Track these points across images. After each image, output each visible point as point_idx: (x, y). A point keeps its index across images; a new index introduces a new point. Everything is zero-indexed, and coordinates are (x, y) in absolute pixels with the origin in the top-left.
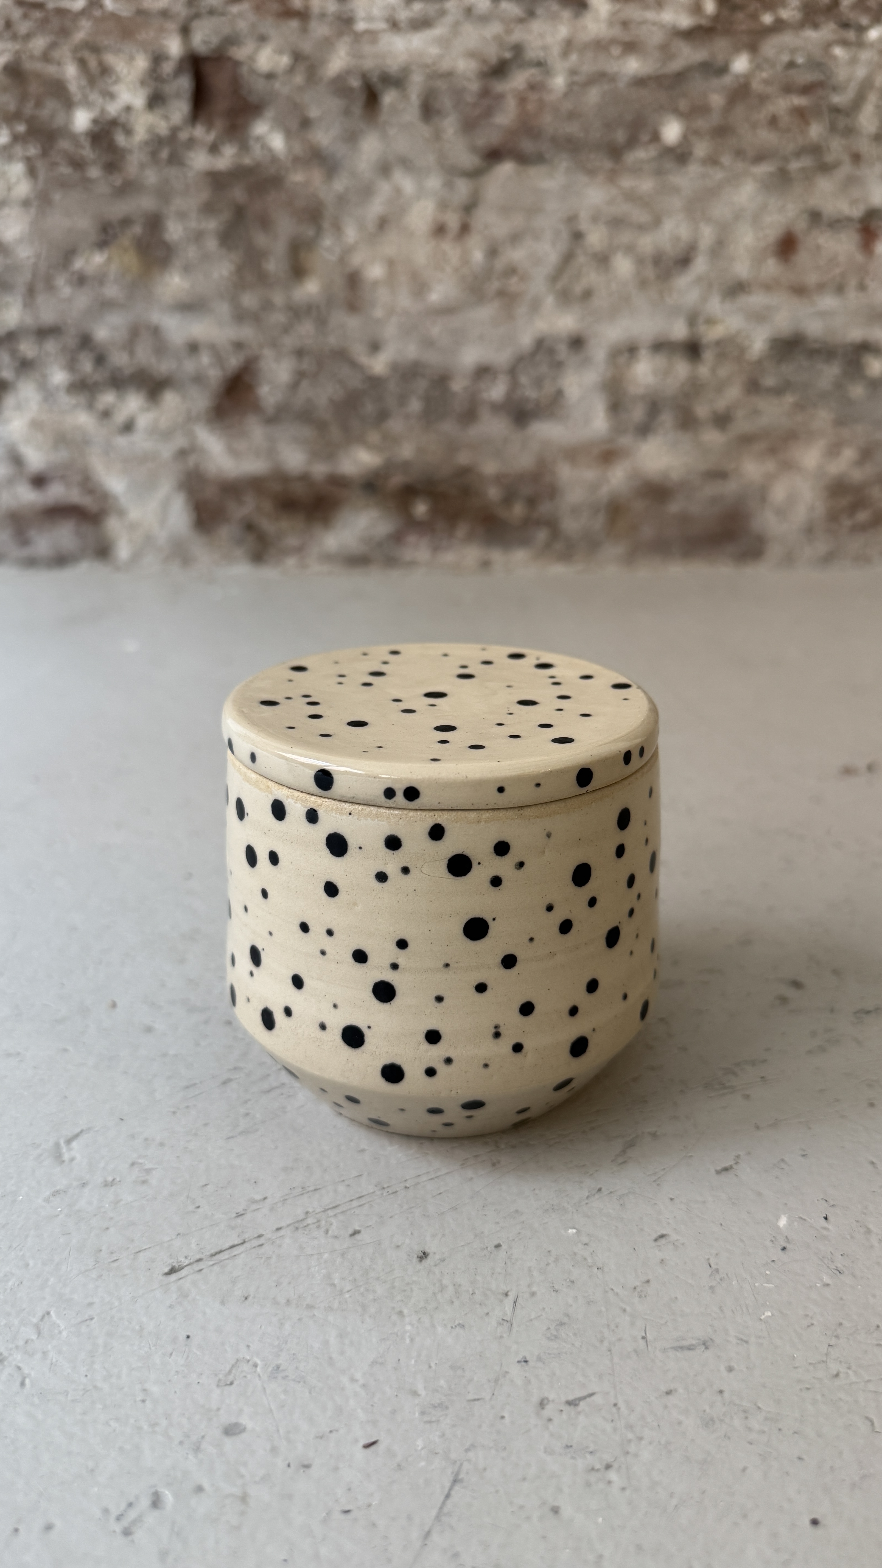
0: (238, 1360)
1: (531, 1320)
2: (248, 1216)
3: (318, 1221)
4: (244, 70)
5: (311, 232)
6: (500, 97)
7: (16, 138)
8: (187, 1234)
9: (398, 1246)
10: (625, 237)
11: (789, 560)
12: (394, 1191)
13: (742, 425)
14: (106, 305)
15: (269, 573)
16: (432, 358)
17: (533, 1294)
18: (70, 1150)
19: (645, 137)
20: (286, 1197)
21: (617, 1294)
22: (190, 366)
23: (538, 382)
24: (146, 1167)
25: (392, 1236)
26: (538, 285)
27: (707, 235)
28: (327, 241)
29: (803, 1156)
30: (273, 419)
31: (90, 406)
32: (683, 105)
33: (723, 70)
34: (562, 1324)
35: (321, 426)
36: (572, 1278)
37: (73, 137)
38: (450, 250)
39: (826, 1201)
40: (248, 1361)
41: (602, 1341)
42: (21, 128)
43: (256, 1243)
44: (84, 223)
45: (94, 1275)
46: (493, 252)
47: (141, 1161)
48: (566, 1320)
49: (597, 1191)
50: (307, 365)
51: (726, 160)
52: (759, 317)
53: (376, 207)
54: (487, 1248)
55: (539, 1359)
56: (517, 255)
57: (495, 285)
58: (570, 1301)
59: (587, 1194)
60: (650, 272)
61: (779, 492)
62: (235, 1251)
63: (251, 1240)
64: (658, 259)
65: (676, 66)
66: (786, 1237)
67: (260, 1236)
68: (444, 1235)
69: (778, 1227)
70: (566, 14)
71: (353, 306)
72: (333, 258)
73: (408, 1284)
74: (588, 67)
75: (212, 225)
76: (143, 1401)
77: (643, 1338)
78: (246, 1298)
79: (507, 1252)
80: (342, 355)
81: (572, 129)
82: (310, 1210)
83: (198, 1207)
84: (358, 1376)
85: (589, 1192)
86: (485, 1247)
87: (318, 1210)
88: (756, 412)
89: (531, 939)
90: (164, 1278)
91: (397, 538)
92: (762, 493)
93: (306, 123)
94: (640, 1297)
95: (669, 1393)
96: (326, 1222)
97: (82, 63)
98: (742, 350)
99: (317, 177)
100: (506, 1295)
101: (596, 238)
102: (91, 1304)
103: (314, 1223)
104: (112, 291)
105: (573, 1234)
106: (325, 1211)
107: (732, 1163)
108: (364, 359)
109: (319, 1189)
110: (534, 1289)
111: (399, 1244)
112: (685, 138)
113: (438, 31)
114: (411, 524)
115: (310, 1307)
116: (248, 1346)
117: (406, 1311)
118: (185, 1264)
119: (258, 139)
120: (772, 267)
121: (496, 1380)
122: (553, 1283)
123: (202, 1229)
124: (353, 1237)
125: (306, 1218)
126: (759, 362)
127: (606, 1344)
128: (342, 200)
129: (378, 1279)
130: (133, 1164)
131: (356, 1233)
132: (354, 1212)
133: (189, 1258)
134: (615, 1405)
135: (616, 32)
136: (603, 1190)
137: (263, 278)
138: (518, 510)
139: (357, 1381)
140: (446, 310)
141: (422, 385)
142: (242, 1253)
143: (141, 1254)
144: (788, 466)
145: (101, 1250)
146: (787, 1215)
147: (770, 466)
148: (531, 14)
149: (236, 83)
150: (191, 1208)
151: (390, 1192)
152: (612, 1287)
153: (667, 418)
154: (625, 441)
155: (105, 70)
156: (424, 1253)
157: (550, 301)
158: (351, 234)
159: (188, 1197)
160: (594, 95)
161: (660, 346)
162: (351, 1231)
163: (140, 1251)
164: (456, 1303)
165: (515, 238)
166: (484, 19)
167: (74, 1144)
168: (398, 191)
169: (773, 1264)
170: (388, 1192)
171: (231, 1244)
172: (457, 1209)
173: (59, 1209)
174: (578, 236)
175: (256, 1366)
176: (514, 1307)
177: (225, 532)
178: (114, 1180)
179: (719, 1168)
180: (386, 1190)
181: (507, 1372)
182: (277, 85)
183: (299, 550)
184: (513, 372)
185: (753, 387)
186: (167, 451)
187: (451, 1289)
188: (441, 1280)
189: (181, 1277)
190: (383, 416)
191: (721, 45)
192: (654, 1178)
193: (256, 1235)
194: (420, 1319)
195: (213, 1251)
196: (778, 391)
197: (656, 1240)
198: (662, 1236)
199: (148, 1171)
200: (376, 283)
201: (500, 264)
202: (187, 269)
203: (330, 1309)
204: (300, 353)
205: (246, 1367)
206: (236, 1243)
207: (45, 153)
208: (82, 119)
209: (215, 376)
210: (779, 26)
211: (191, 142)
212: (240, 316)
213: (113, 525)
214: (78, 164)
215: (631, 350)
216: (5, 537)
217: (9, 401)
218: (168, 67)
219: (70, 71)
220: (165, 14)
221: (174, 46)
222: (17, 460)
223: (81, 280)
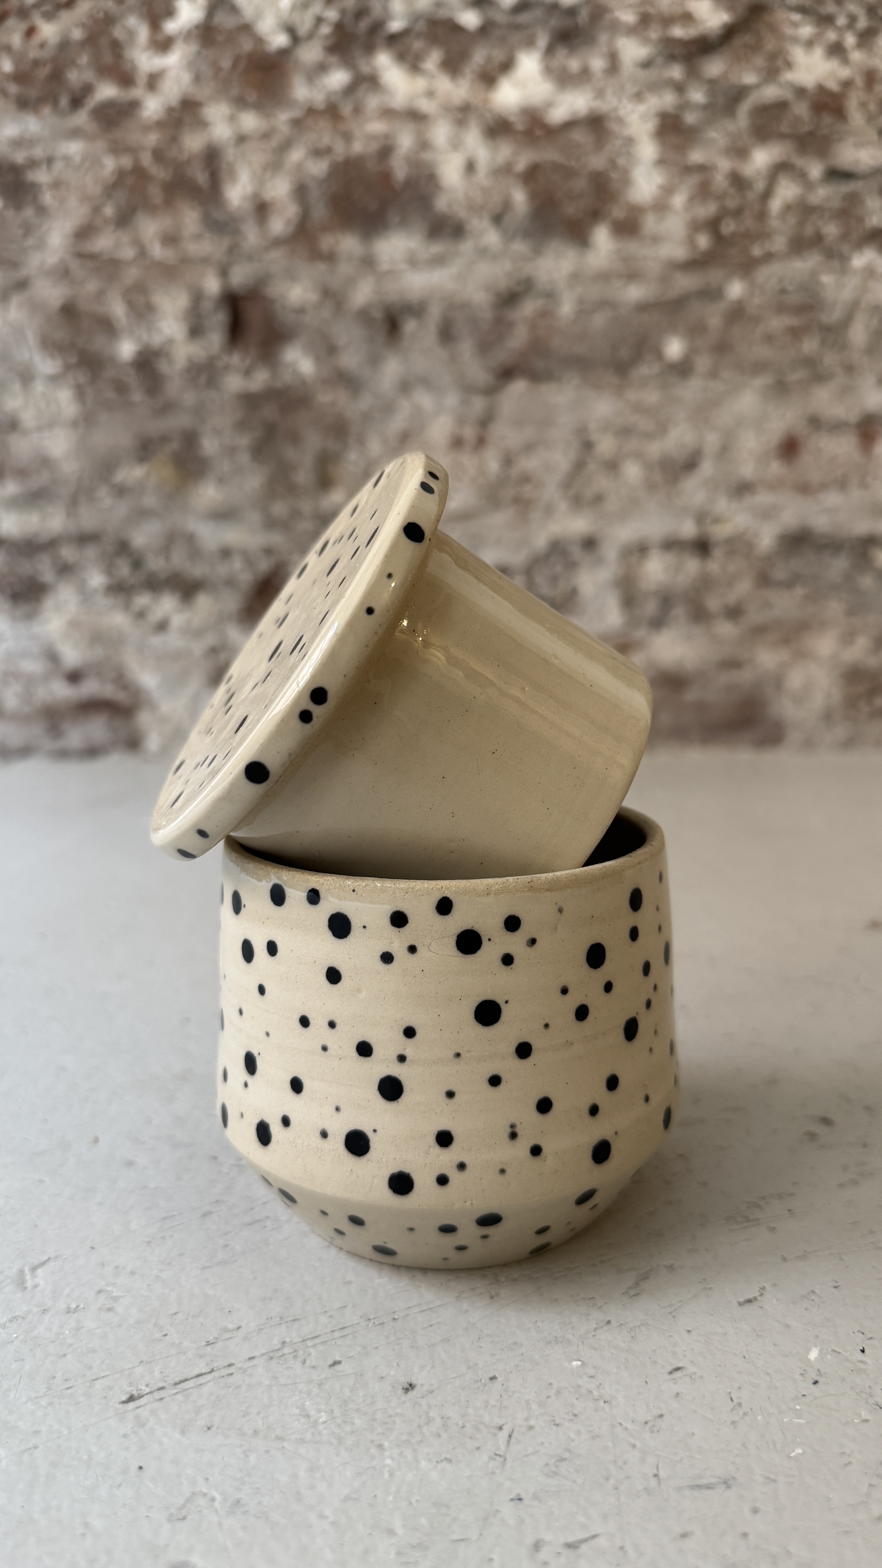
0: (194, 1494)
1: (527, 1455)
2: (220, 1345)
3: (295, 1351)
4: (277, 305)
5: (337, 446)
6: (511, 325)
7: (67, 367)
8: (151, 1362)
9: (382, 1378)
10: (634, 445)
11: (809, 744)
12: (382, 1322)
13: (755, 616)
14: (143, 514)
17: (531, 1428)
18: (34, 1276)
19: (648, 355)
20: (262, 1327)
21: (626, 1429)
22: (223, 569)
23: (554, 580)
24: (114, 1294)
25: (376, 1367)
26: (551, 491)
27: (712, 440)
28: (352, 455)
29: (836, 1287)
31: (127, 606)
32: (684, 325)
33: (718, 295)
34: (562, 1460)
36: (576, 1412)
37: (118, 365)
38: (468, 461)
39: (863, 1333)
40: (205, 1495)
41: (607, 1479)
42: (73, 359)
43: (225, 1372)
44: (125, 440)
45: (44, 1402)
46: (508, 461)
47: (109, 1288)
48: (567, 1455)
49: (606, 1322)
51: (726, 373)
52: (766, 515)
53: (398, 423)
54: (481, 1380)
55: (535, 1497)
56: (530, 464)
57: (511, 492)
58: (573, 1436)
59: (595, 1326)
60: (658, 476)
61: (795, 679)
62: (201, 1380)
63: (220, 1369)
64: (665, 464)
65: (675, 292)
66: (819, 1370)
67: (230, 1365)
68: (433, 1367)
69: (809, 1361)
70: (571, 251)
72: (358, 469)
73: (390, 1416)
74: (594, 294)
75: (245, 441)
76: (83, 1535)
77: (656, 1475)
78: (209, 1428)
79: (503, 1385)
81: (580, 348)
82: (288, 1340)
83: (166, 1335)
84: (328, 1512)
85: (597, 1324)
86: (479, 1379)
87: (296, 1340)
88: (768, 604)
90: (121, 1406)
92: (778, 681)
93: (333, 350)
94: (652, 1432)
95: (684, 1535)
96: (304, 1352)
97: (130, 303)
98: (751, 546)
99: (343, 396)
100: (501, 1428)
101: (606, 445)
102: (36, 1433)
103: (290, 1353)
104: (150, 500)
105: (578, 1367)
106: (303, 1341)
107: (757, 1294)
109: (299, 1319)
110: (532, 1422)
111: (384, 1375)
112: (688, 354)
113: (455, 267)
115: (280, 1438)
116: (207, 1479)
117: (386, 1444)
118: (145, 1393)
119: (289, 364)
120: (776, 468)
121: (486, 1519)
122: (553, 1417)
123: (167, 1357)
124: (333, 1368)
125: (283, 1348)
126: (768, 557)
127: (612, 1482)
128: (366, 417)
129: (357, 1410)
130: (100, 1292)
131: (336, 1363)
132: (335, 1342)
133: (151, 1386)
134: (622, 1548)
135: (618, 264)
136: (613, 1322)
137: (292, 489)
139: (327, 1517)
140: (466, 515)
142: (209, 1381)
143: (99, 1381)
144: (802, 655)
145: (54, 1377)
146: (818, 1348)
147: (784, 655)
148: (538, 252)
149: (269, 318)
150: (158, 1335)
151: (377, 1323)
152: (621, 1421)
153: (679, 612)
154: (640, 633)
155: (150, 308)
156: (411, 1385)
157: (563, 506)
158: (374, 446)
159: (155, 1325)
160: (599, 320)
161: (671, 545)
162: (330, 1362)
163: (97, 1379)
164: (444, 1436)
165: (529, 448)
166: (496, 257)
167: (39, 1272)
168: (418, 408)
169: (804, 1399)
170: (374, 1323)
171: (197, 1372)
172: (449, 1340)
173: (15, 1335)
174: (588, 446)
175: (213, 1499)
176: (509, 1442)
178: (77, 1307)
179: (741, 1300)
180: (372, 1321)
181: (498, 1511)
182: (307, 318)
184: (529, 572)
185: (764, 580)
186: (198, 648)
187: (438, 1422)
188: (428, 1413)
189: (139, 1405)
191: (714, 275)
192: (669, 1310)
193: (227, 1364)
194: (401, 1453)
195: (177, 1380)
196: (788, 584)
197: (670, 1373)
198: (678, 1369)
199: (116, 1299)
201: (514, 473)
202: (221, 480)
203: (302, 1441)
205: (201, 1502)
206: (203, 1371)
207: (94, 380)
208: (127, 349)
209: (246, 579)
210: (769, 257)
211: (227, 368)
212: (271, 523)
213: (144, 719)
214: (121, 388)
215: (641, 549)
216: (36, 732)
217: (49, 603)
218: (207, 305)
219: (118, 309)
220: (205, 261)
221: (212, 285)
222: (52, 656)
223: (121, 491)
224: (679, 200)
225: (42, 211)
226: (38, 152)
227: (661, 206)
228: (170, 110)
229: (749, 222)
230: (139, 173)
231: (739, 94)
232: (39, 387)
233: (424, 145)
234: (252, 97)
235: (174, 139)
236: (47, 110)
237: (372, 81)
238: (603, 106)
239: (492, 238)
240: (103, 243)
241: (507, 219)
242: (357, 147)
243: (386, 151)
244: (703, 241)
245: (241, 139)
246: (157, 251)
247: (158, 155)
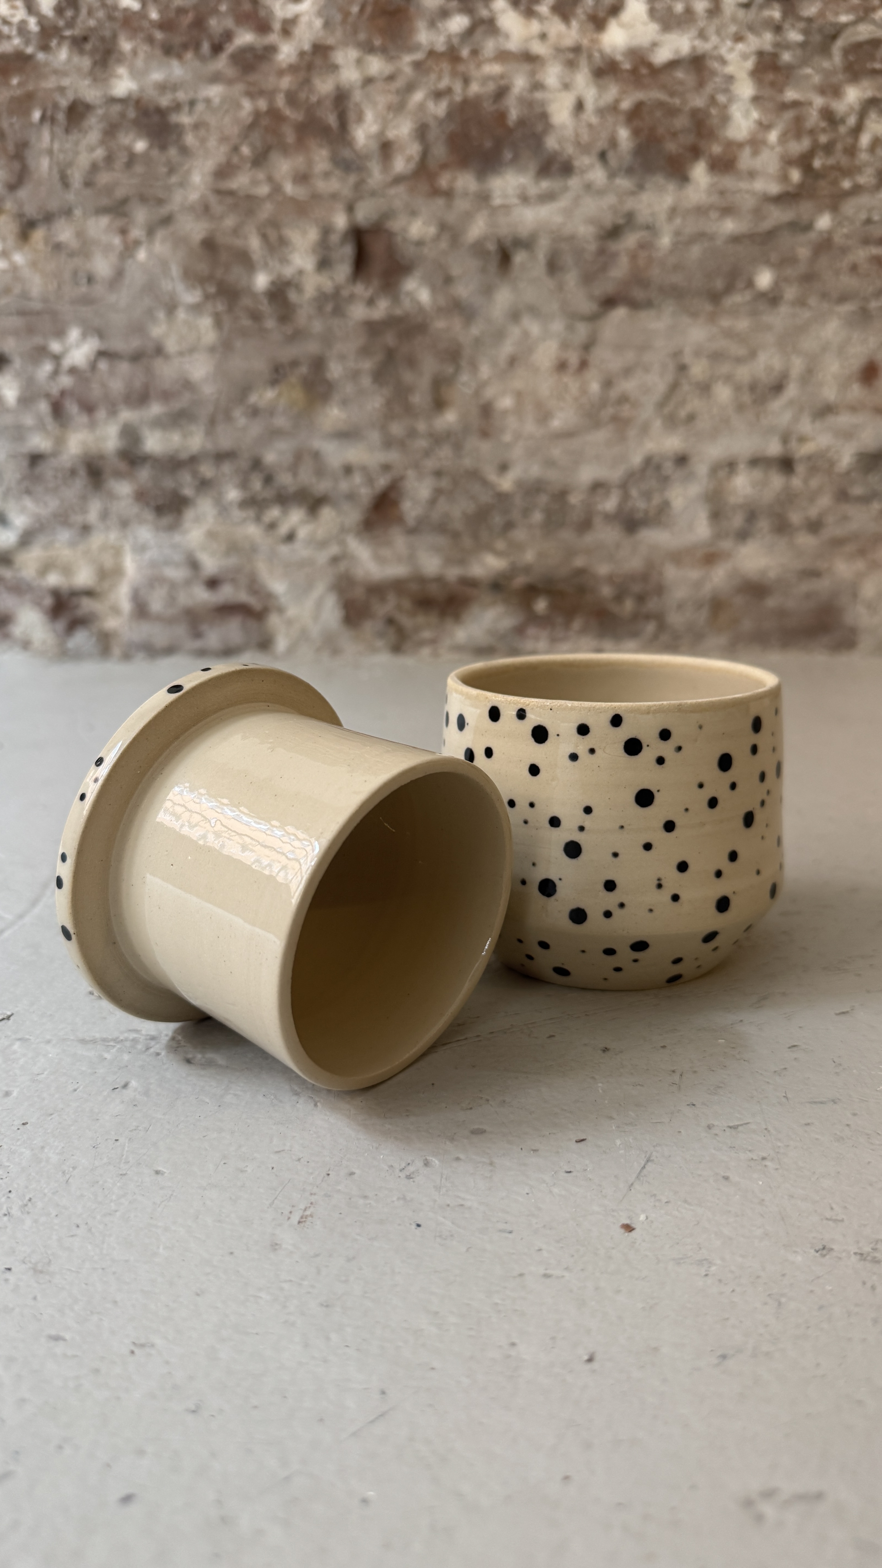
0: (474, 1097)
1: (695, 1085)
2: (467, 1025)
3: (522, 1030)
4: (399, 239)
5: (450, 370)
6: (614, 256)
7: (207, 297)
9: (585, 1044)
10: (725, 368)
12: (577, 1016)
13: (832, 530)
14: (275, 433)
15: (407, 661)
16: (553, 476)
17: (695, 1073)
19: (740, 284)
20: (495, 1017)
21: (761, 1074)
22: (344, 486)
23: (647, 495)
25: (580, 1039)
26: (647, 411)
27: (797, 365)
28: (465, 377)
30: (412, 531)
31: (258, 519)
32: (774, 257)
33: (808, 227)
34: (719, 1087)
35: (455, 536)
36: (725, 1065)
37: (254, 295)
38: (571, 382)
40: (482, 1098)
41: (751, 1097)
42: (212, 289)
43: (475, 1039)
44: (260, 365)
46: (608, 384)
48: (722, 1085)
49: (740, 1022)
50: (445, 483)
51: (813, 301)
52: (847, 435)
53: (507, 348)
54: (655, 1047)
55: (704, 1104)
56: (629, 386)
57: (610, 411)
58: (725, 1077)
59: (732, 1024)
60: (747, 398)
61: (869, 588)
62: (460, 1043)
63: (471, 1038)
64: (753, 387)
65: (767, 225)
67: (478, 1036)
68: (620, 1040)
70: (671, 187)
71: (485, 434)
72: (468, 391)
73: (596, 1063)
74: (691, 227)
75: (367, 365)
77: (784, 1096)
79: (671, 1050)
80: (475, 475)
81: (677, 279)
82: (514, 1024)
87: (520, 1024)
88: (845, 518)
89: (687, 810)
91: (520, 631)
92: (853, 590)
93: (448, 280)
94: (779, 1076)
95: (808, 1124)
96: (528, 1030)
97: (264, 237)
98: (832, 464)
99: (457, 324)
100: (674, 1073)
101: (698, 369)
103: (518, 1031)
104: (280, 421)
106: (525, 1025)
107: (848, 1009)
108: (492, 477)
109: (519, 1014)
110: (696, 1070)
112: (777, 284)
113: (563, 202)
114: (532, 619)
116: (480, 1091)
117: (597, 1079)
119: (409, 294)
120: (856, 391)
121: (672, 1113)
122: (710, 1067)
124: (550, 1039)
125: (512, 1028)
126: (848, 473)
127: (754, 1098)
128: (478, 342)
129: (572, 1060)
131: (552, 1036)
132: (548, 1026)
134: (766, 1129)
135: (714, 199)
136: (745, 1022)
137: (409, 410)
138: (629, 605)
139: (566, 1112)
140: (568, 434)
141: (543, 499)
142: (466, 1044)
147: (860, 565)
148: (641, 187)
149: (391, 251)
152: (757, 1071)
153: (764, 524)
154: (726, 544)
155: (283, 242)
156: (606, 1048)
157: (658, 425)
158: (485, 371)
160: (696, 251)
161: (755, 462)
162: (547, 1035)
164: (636, 1075)
165: (627, 372)
166: (601, 193)
168: (526, 334)
170: (573, 1017)
172: (628, 1027)
174: (682, 368)
175: (488, 1101)
176: (681, 1079)
177: (369, 627)
179: (838, 1012)
181: (679, 1110)
182: (426, 251)
183: (433, 642)
184: (624, 486)
185: (843, 496)
186: (322, 558)
187: (630, 1067)
188: (622, 1064)
190: (509, 526)
191: (805, 208)
192: (785, 1016)
193: (475, 1035)
194: (608, 1081)
196: (865, 500)
197: (789, 1048)
198: (795, 1046)
200: (505, 412)
201: (614, 393)
202: (344, 403)
204: (438, 474)
205: (481, 1102)
206: (460, 1039)
207: (230, 309)
208: (262, 281)
209: (366, 494)
210: (857, 190)
211: (352, 297)
212: (389, 443)
213: (274, 621)
214: (256, 316)
215: (731, 466)
216: (181, 631)
217: (189, 514)
218: (335, 238)
219: (255, 244)
220: (334, 196)
221: (341, 221)
222: (194, 565)
223: (255, 412)
224: (773, 136)
225: (185, 151)
226: (181, 96)
227: (756, 143)
228: (302, 54)
229: (839, 157)
230: (274, 114)
231: (834, 33)
232: (181, 315)
233: (537, 86)
234: (377, 42)
235: (307, 82)
236: (189, 55)
237: (490, 26)
238: (703, 47)
239: (598, 175)
240: (241, 181)
241: (611, 156)
242: (475, 88)
243: (501, 93)
244: (796, 175)
245: (368, 81)
246: (289, 188)
247: (292, 98)
